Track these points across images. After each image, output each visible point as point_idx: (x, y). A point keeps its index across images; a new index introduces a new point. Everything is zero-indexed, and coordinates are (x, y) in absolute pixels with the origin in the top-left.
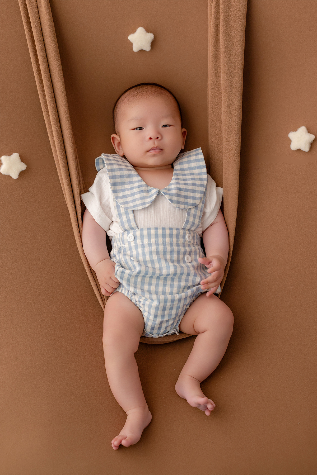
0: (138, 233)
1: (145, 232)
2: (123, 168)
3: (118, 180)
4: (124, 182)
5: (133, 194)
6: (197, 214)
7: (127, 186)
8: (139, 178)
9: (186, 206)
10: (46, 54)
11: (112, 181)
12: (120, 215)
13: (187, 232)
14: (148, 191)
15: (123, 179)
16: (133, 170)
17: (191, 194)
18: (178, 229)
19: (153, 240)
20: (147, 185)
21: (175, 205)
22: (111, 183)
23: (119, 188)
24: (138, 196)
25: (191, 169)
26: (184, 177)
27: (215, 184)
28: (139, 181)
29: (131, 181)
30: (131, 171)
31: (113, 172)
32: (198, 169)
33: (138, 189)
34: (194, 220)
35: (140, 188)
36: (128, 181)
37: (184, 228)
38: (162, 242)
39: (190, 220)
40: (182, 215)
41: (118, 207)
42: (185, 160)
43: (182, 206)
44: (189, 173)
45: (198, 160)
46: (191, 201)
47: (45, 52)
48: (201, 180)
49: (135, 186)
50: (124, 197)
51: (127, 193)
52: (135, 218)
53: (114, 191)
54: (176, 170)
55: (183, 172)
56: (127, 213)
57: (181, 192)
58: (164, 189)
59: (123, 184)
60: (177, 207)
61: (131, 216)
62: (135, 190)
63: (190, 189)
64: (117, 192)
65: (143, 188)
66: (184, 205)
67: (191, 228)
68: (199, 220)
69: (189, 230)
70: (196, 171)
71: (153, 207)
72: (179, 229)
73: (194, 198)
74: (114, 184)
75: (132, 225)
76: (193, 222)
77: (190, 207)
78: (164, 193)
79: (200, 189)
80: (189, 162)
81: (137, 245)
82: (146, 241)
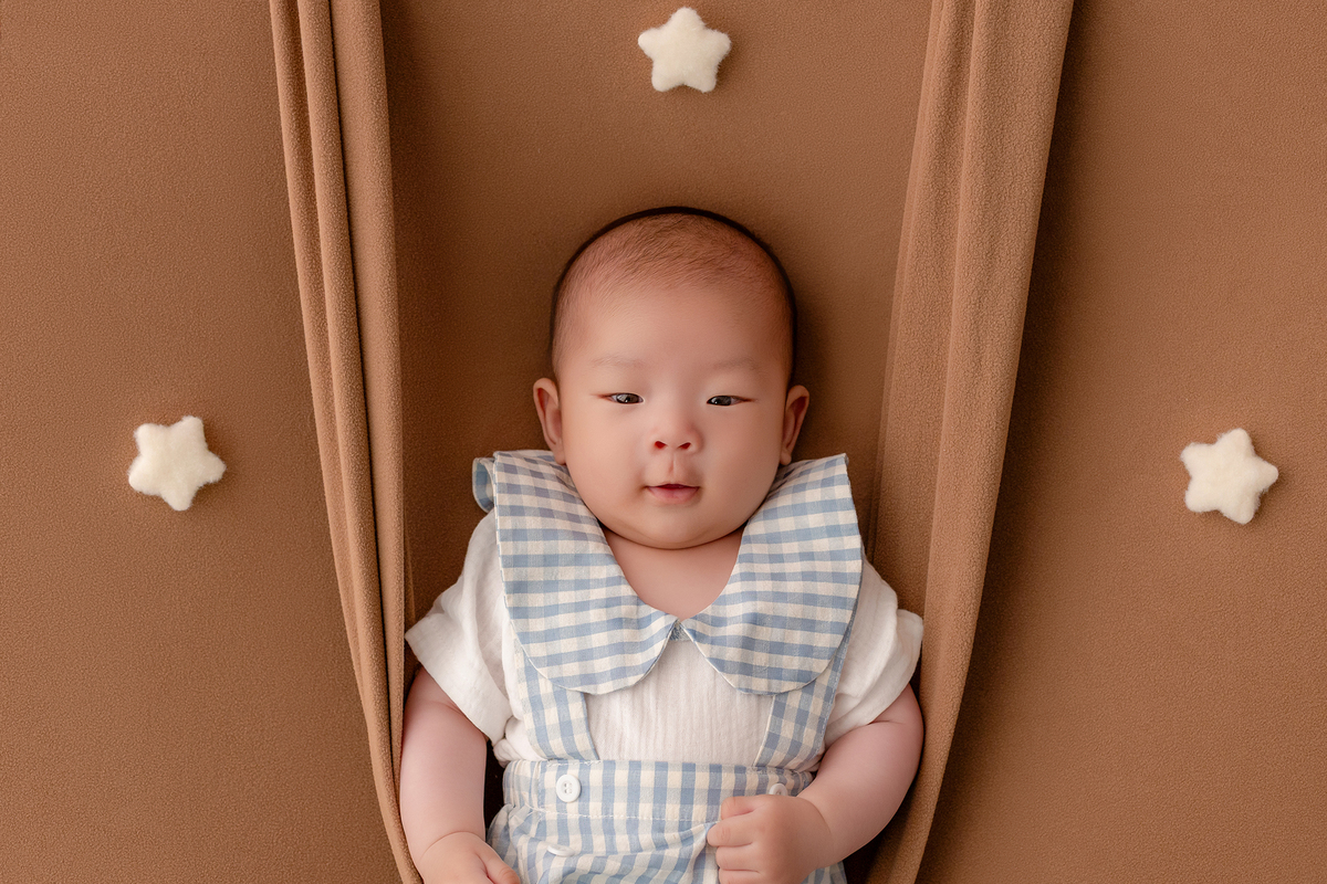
0: (596, 776)
1: (621, 776)
2: (559, 528)
3: (536, 574)
4: (557, 582)
5: (582, 630)
6: (811, 709)
7: (565, 597)
8: (613, 570)
9: (775, 682)
10: (336, 71)
11: (513, 575)
12: (536, 703)
13: (773, 776)
14: (638, 621)
15: (555, 569)
16: (595, 538)
17: (798, 637)
18: (740, 770)
19: (645, 810)
20: (640, 599)
21: (734, 680)
22: (507, 583)
23: (537, 600)
24: (599, 639)
25: (805, 534)
26: (777, 568)
27: (890, 598)
28: (610, 582)
29: (584, 577)
30: (584, 543)
31: (521, 544)
32: (830, 536)
33: (603, 611)
34: (799, 733)
35: (610, 610)
36: (573, 578)
37: (763, 762)
38: (677, 820)
39: (783, 734)
40: (759, 715)
41: (530, 674)
42: (784, 500)
43: (761, 684)
44: (797, 551)
45: (829, 506)
46: (793, 663)
47: (331, 65)
48: (838, 577)
49: (593, 597)
50: (550, 635)
51: (564, 620)
52: (588, 718)
53: (519, 612)
54: (749, 541)
55: (775, 549)
56: (560, 697)
57: (759, 628)
58: (695, 618)
59: (550, 586)
60: (740, 689)
61: (576, 710)
62: (594, 616)
63: (790, 618)
64: (527, 617)
65: (623, 610)
66: (769, 678)
67: (786, 761)
68: (819, 730)
69: (780, 769)
70: (823, 544)
71: (652, 684)
72: (745, 769)
73: (807, 651)
74: (517, 588)
75: (577, 744)
76: (793, 742)
77: (788, 686)
78: (694, 633)
79: (830, 615)
80: (799, 510)
81: (588, 820)
82: (620, 810)
